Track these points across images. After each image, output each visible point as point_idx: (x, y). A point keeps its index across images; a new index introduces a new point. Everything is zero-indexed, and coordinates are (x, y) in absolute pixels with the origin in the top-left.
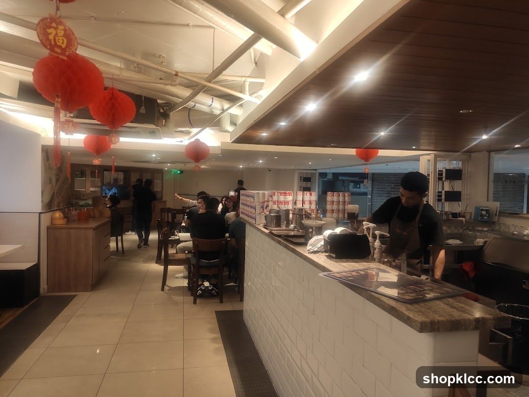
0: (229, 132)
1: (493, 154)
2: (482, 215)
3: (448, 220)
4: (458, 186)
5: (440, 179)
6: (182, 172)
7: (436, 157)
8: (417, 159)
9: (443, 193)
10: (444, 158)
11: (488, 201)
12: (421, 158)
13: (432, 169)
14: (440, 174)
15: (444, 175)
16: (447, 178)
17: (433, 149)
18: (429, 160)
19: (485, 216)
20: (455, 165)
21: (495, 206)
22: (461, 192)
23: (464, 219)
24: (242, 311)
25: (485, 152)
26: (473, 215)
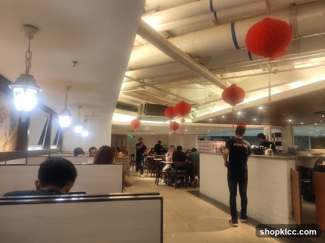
0: (191, 119)
1: (293, 127)
2: (291, 150)
3: (278, 152)
4: (280, 139)
5: (273, 137)
6: (134, 136)
7: (271, 128)
8: (262, 129)
9: (274, 142)
10: (274, 128)
11: (293, 145)
12: (264, 128)
13: (269, 132)
14: (273, 134)
15: (274, 135)
16: (275, 136)
17: (269, 124)
18: (268, 129)
19: (292, 151)
20: (278, 131)
21: (296, 147)
22: (281, 142)
23: (284, 152)
24: (199, 191)
25: (290, 126)
26: (287, 150)
